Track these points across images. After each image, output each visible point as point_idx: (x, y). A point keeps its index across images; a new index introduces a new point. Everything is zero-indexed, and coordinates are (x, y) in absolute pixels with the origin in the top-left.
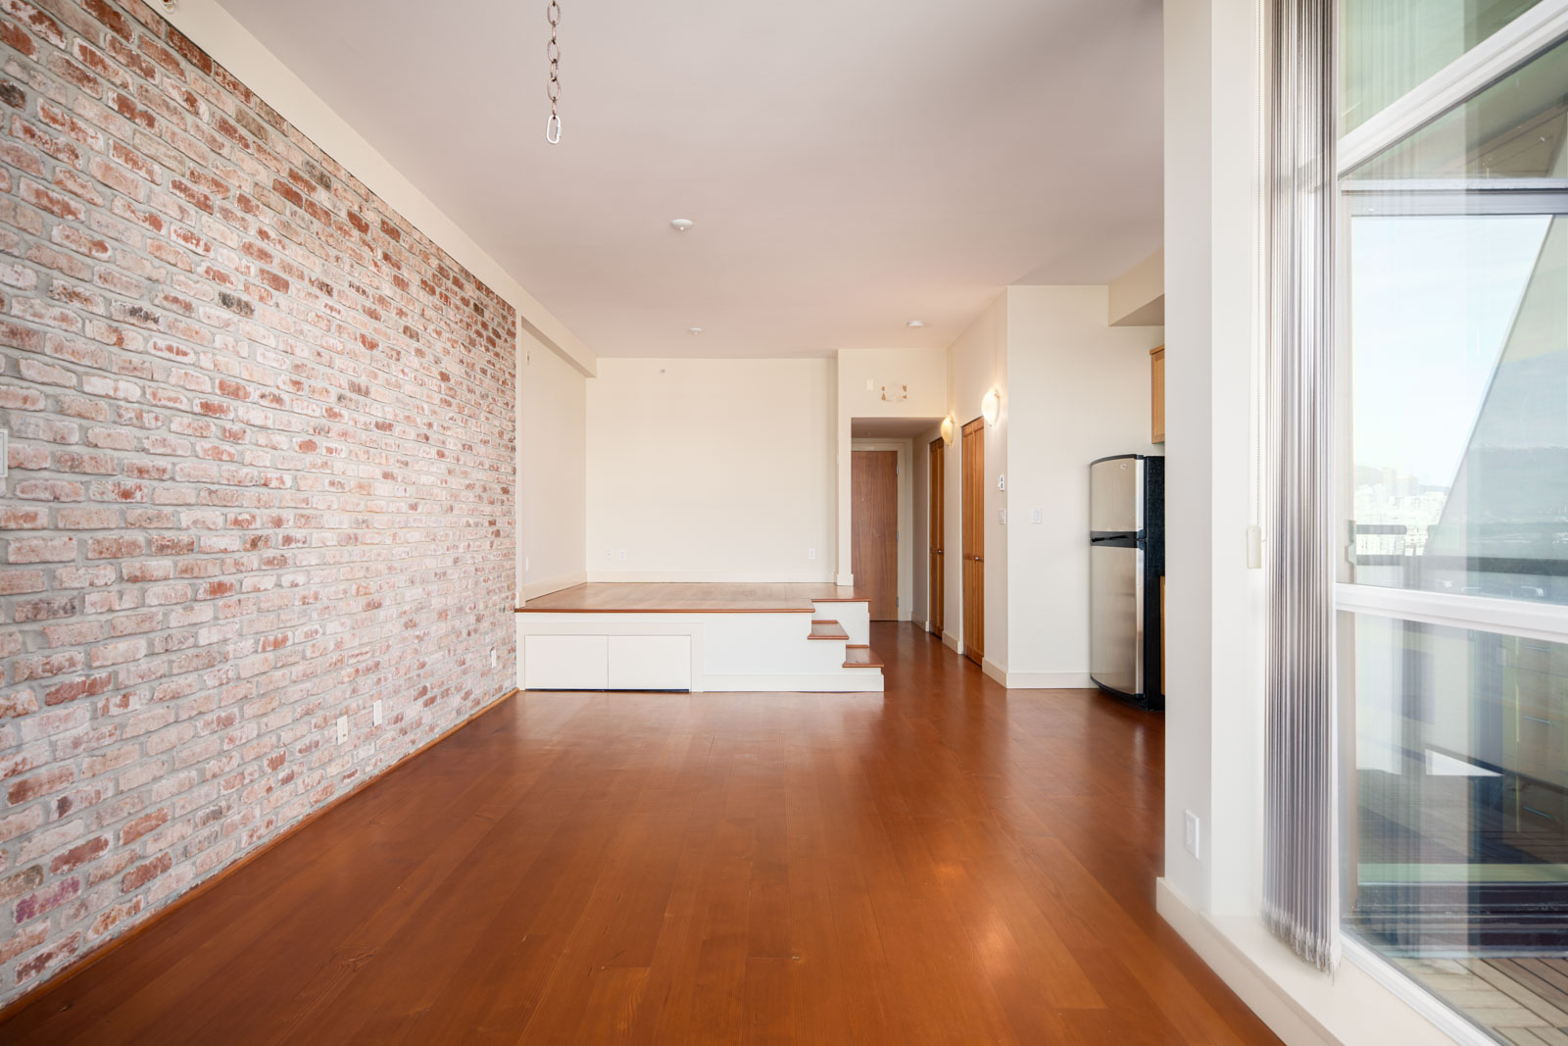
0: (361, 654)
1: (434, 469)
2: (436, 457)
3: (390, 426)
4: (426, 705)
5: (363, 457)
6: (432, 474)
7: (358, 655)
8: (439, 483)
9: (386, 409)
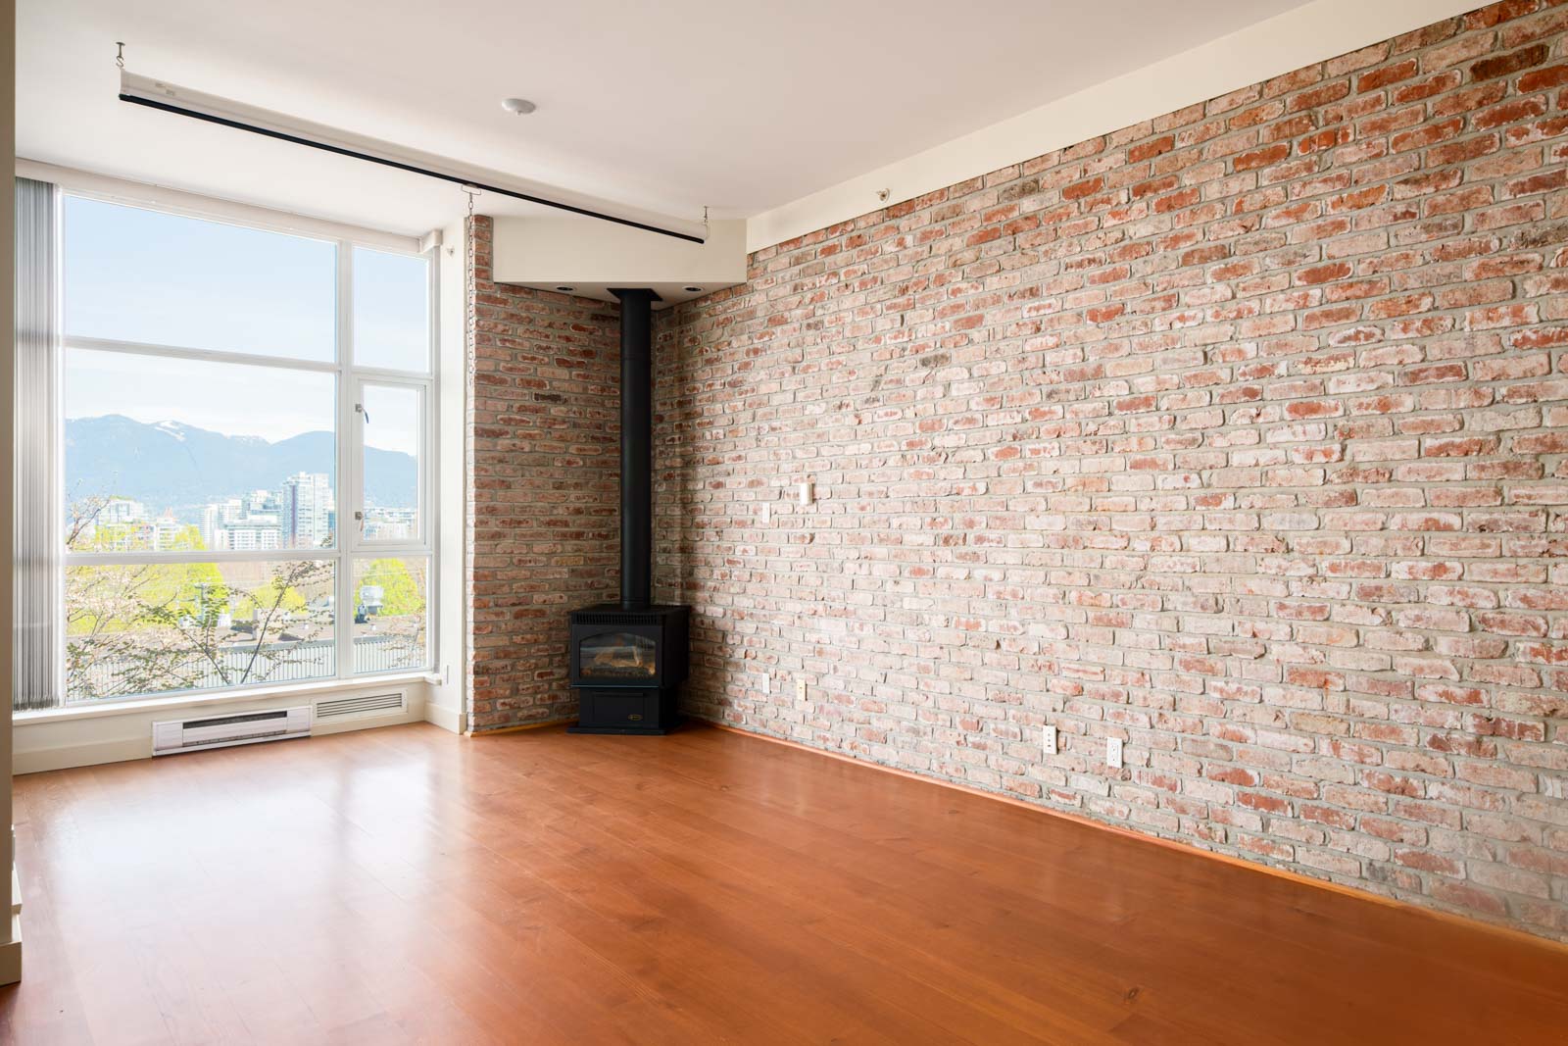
0: (1085, 672)
1: (1284, 435)
2: (1287, 416)
3: (1147, 402)
4: (1246, 799)
5: (1088, 448)
6: (1275, 446)
7: (1078, 671)
8: (1298, 458)
9: (1139, 381)
